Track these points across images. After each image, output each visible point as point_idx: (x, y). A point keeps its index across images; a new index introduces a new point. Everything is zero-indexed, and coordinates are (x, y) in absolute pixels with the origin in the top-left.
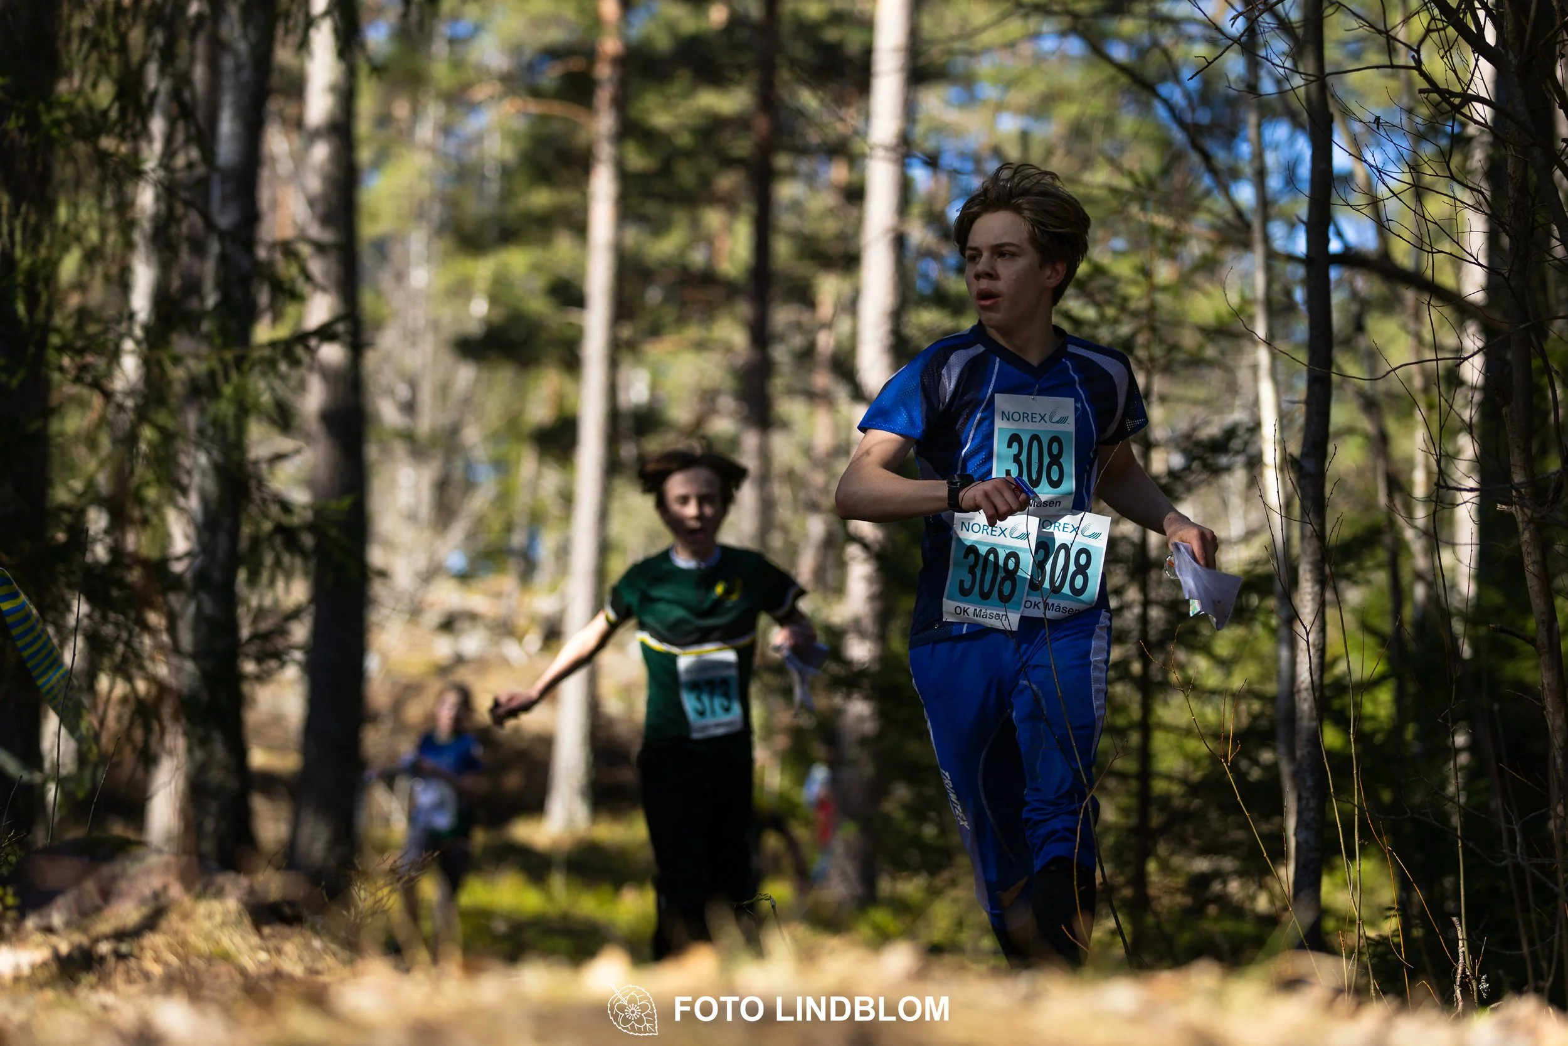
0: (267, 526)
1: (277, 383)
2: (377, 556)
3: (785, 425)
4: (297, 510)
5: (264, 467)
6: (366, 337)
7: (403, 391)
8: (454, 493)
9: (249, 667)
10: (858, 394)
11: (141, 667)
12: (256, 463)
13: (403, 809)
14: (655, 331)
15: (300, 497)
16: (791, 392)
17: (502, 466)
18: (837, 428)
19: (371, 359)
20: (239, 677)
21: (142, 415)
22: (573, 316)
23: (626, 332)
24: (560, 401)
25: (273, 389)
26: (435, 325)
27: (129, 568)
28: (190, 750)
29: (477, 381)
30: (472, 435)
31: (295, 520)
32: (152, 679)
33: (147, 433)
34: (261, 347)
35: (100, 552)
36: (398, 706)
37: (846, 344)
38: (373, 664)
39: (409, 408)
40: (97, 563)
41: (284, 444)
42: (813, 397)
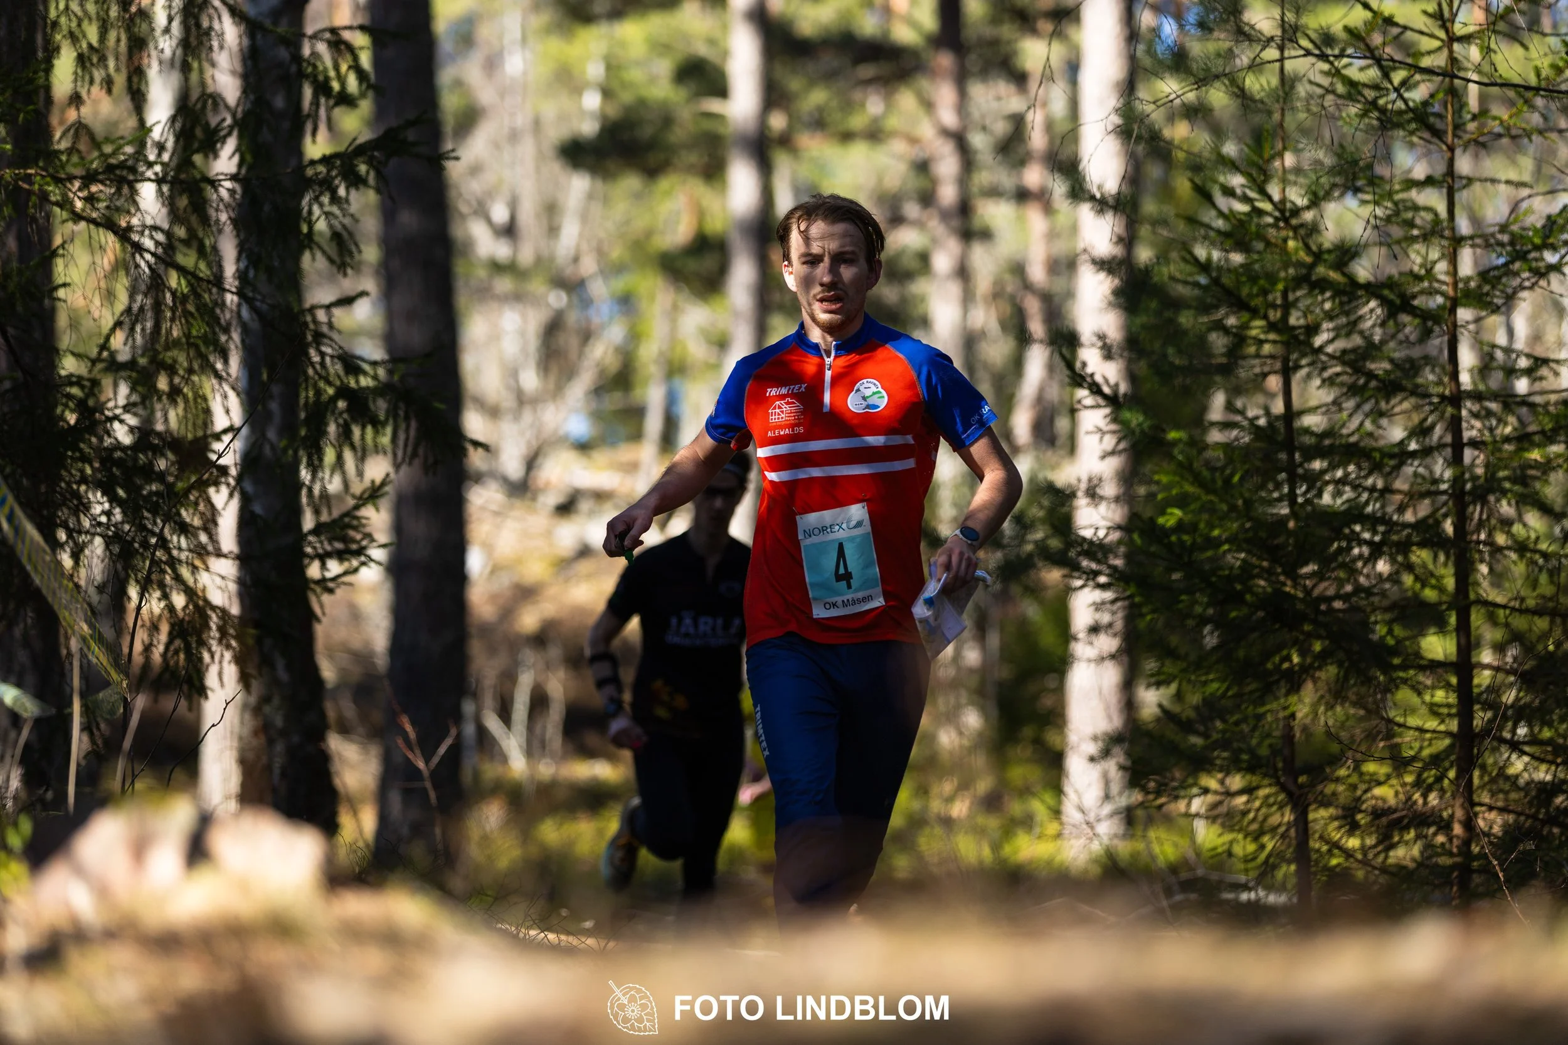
0: (331, 391)
1: (335, 210)
2: (474, 424)
3: (986, 235)
4: (366, 367)
5: (321, 316)
6: (449, 146)
7: (500, 213)
8: (569, 341)
9: (314, 571)
10: (1078, 191)
11: (178, 578)
12: (312, 309)
13: (520, 746)
14: (819, 123)
15: (371, 350)
16: (994, 193)
17: (626, 302)
18: (1052, 235)
19: (455, 170)
20: (304, 584)
21: (166, 257)
22: (714, 105)
23: (778, 122)
24: (701, 214)
25: (328, 215)
26: (537, 124)
27: (158, 451)
28: (244, 679)
29: (590, 196)
30: (589, 266)
31: (365, 382)
32: (190, 593)
33: (174, 280)
34: (313, 163)
35: (122, 434)
36: (508, 612)
37: (1063, 127)
38: (475, 561)
39: (509, 231)
40: (118, 446)
41: (348, 285)
42: (1022, 196)
